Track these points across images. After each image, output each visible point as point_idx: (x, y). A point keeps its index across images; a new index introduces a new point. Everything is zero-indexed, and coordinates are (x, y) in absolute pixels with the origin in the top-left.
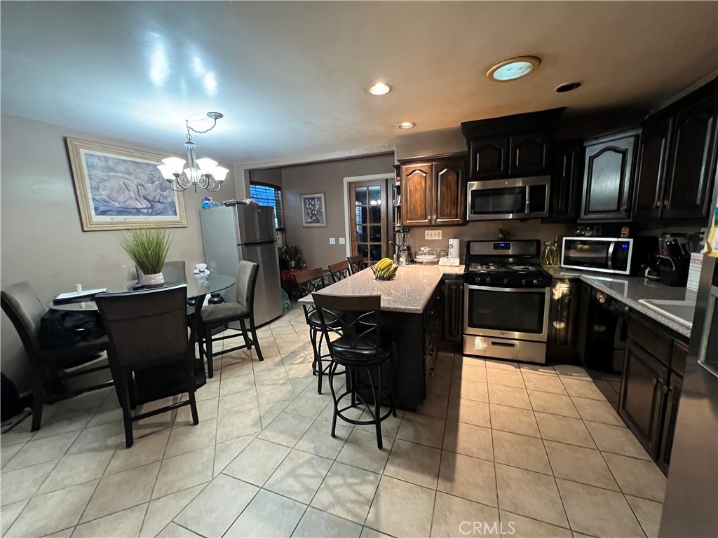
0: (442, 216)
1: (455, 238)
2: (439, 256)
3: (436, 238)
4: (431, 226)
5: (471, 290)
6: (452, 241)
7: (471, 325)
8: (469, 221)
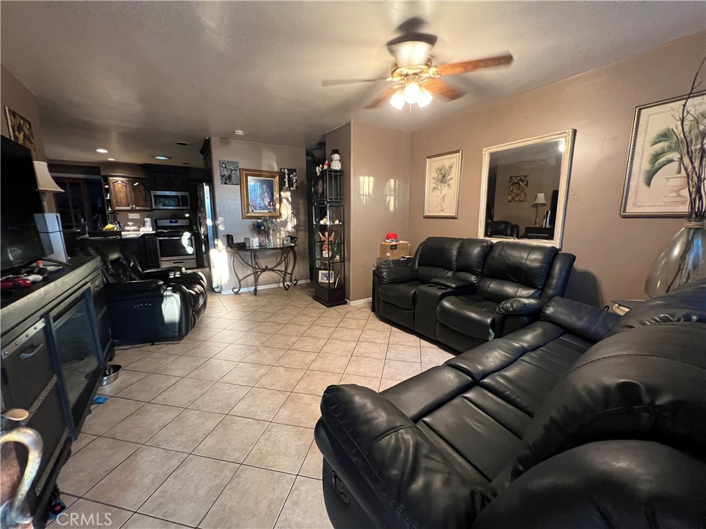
0: (139, 206)
1: (147, 217)
2: (140, 227)
3: (136, 218)
4: (132, 211)
5: (160, 240)
6: (146, 219)
7: (162, 256)
8: (154, 210)
